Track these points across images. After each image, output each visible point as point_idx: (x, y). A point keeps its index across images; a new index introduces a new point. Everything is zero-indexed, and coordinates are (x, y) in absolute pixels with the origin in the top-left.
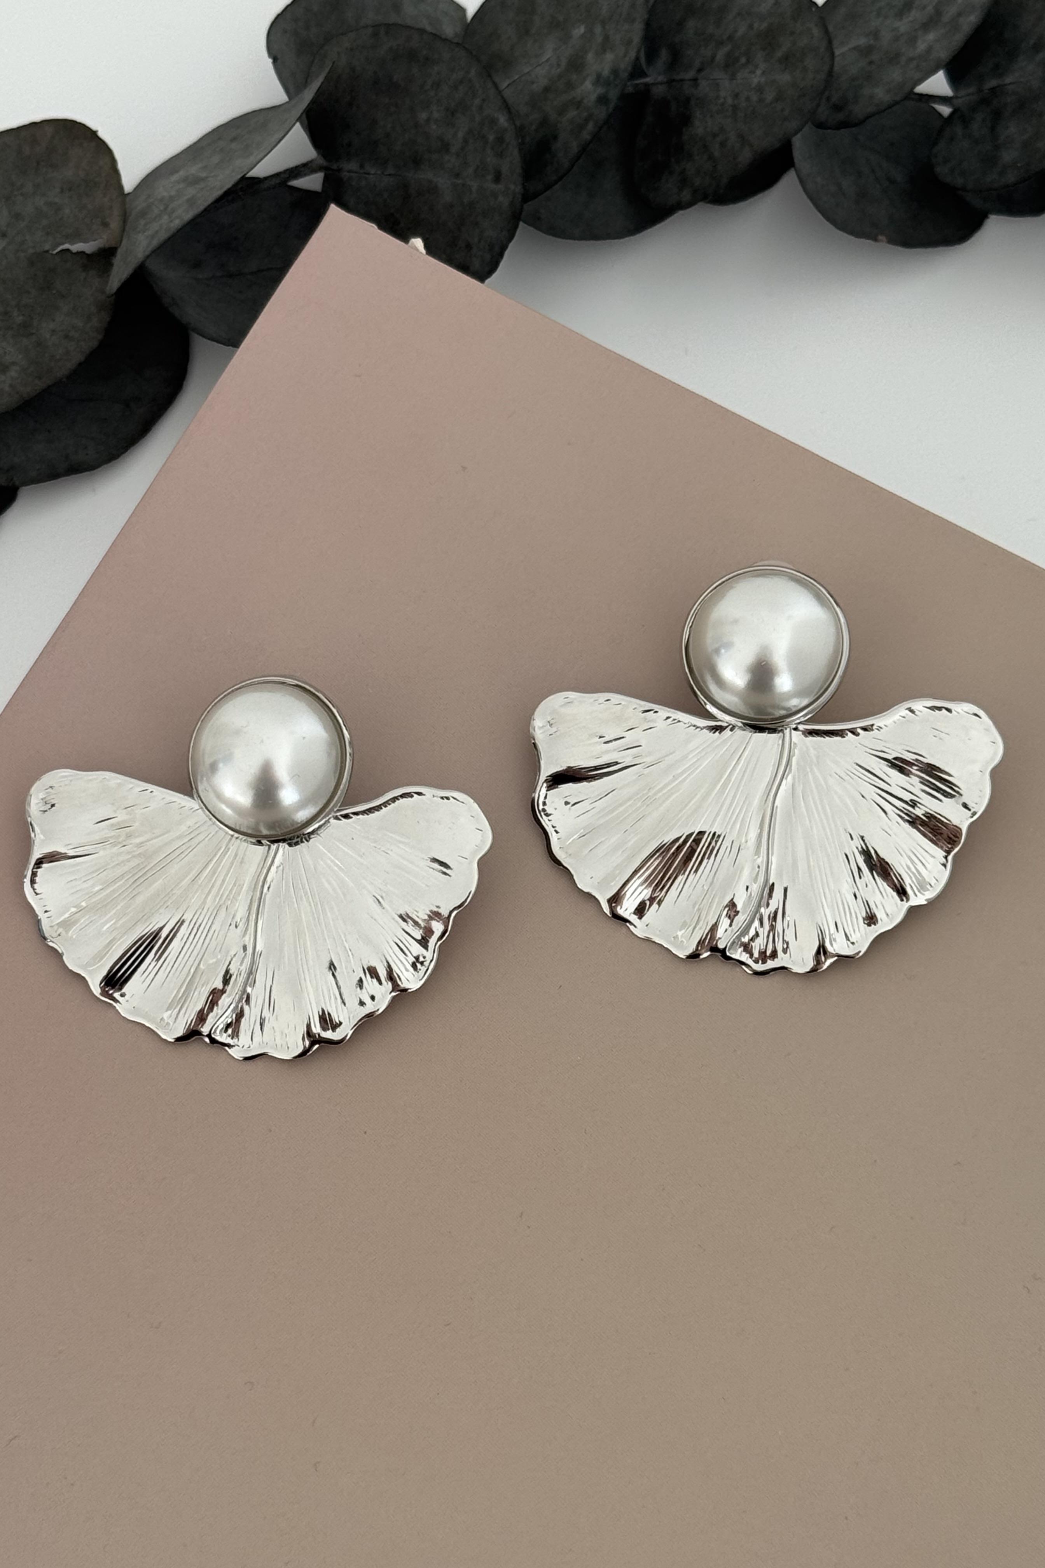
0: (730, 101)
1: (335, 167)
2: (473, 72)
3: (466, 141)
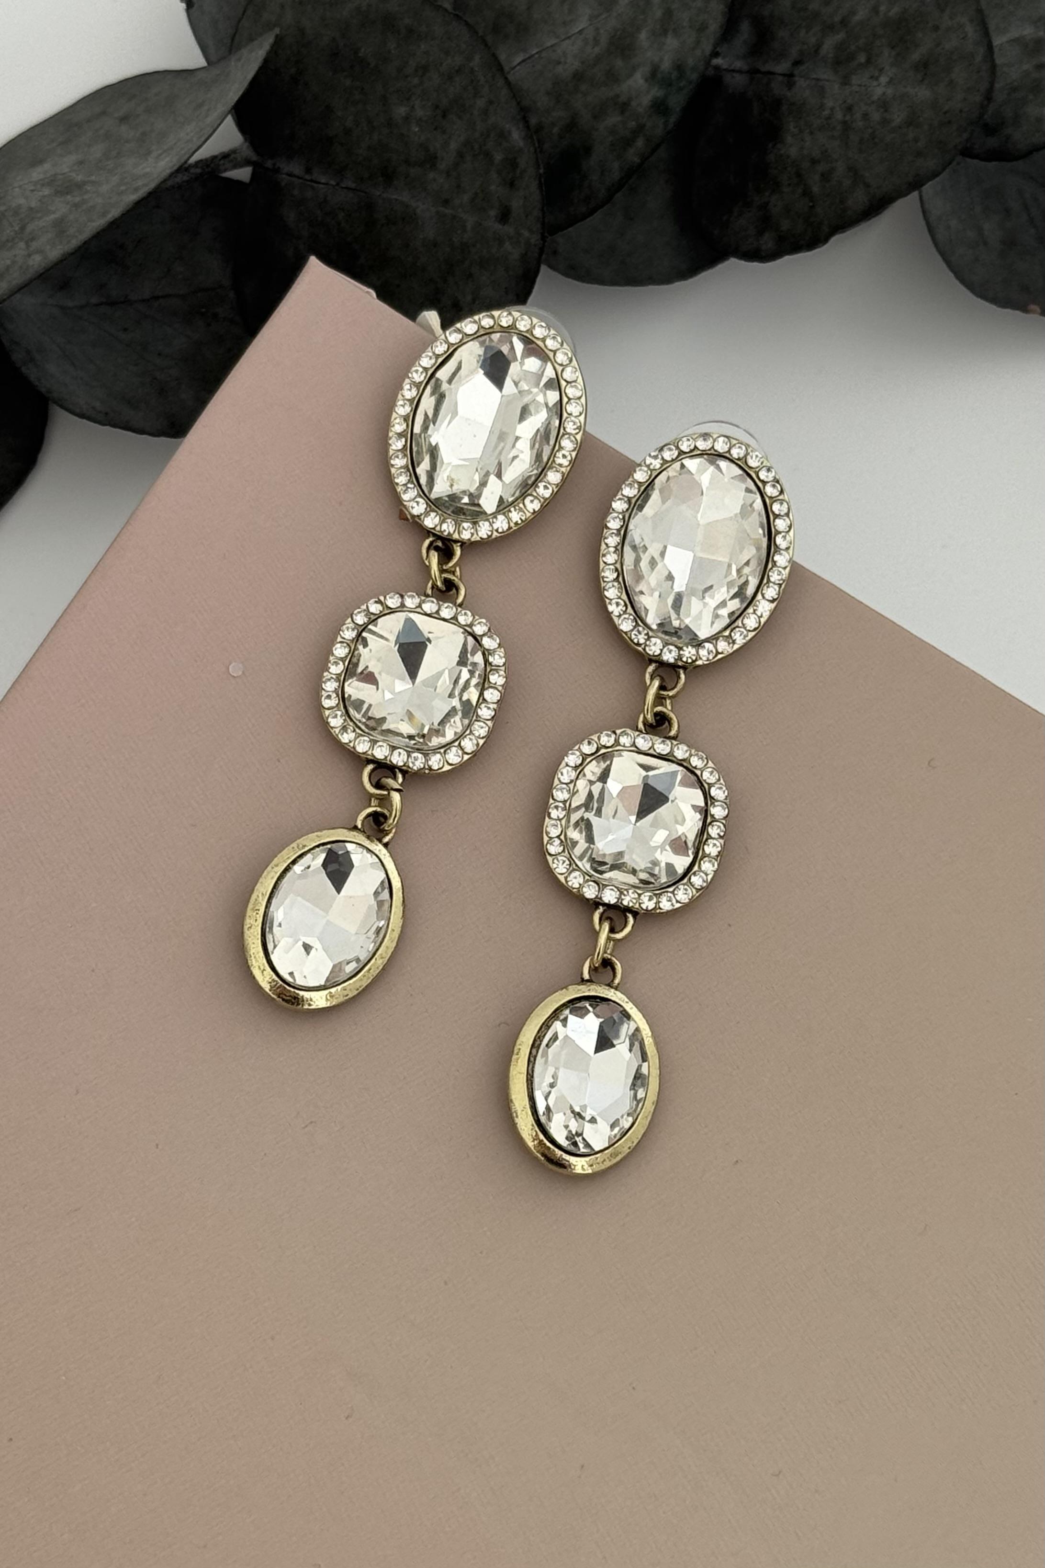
0: (839, 116)
1: (269, 164)
2: (477, 58)
3: (461, 155)
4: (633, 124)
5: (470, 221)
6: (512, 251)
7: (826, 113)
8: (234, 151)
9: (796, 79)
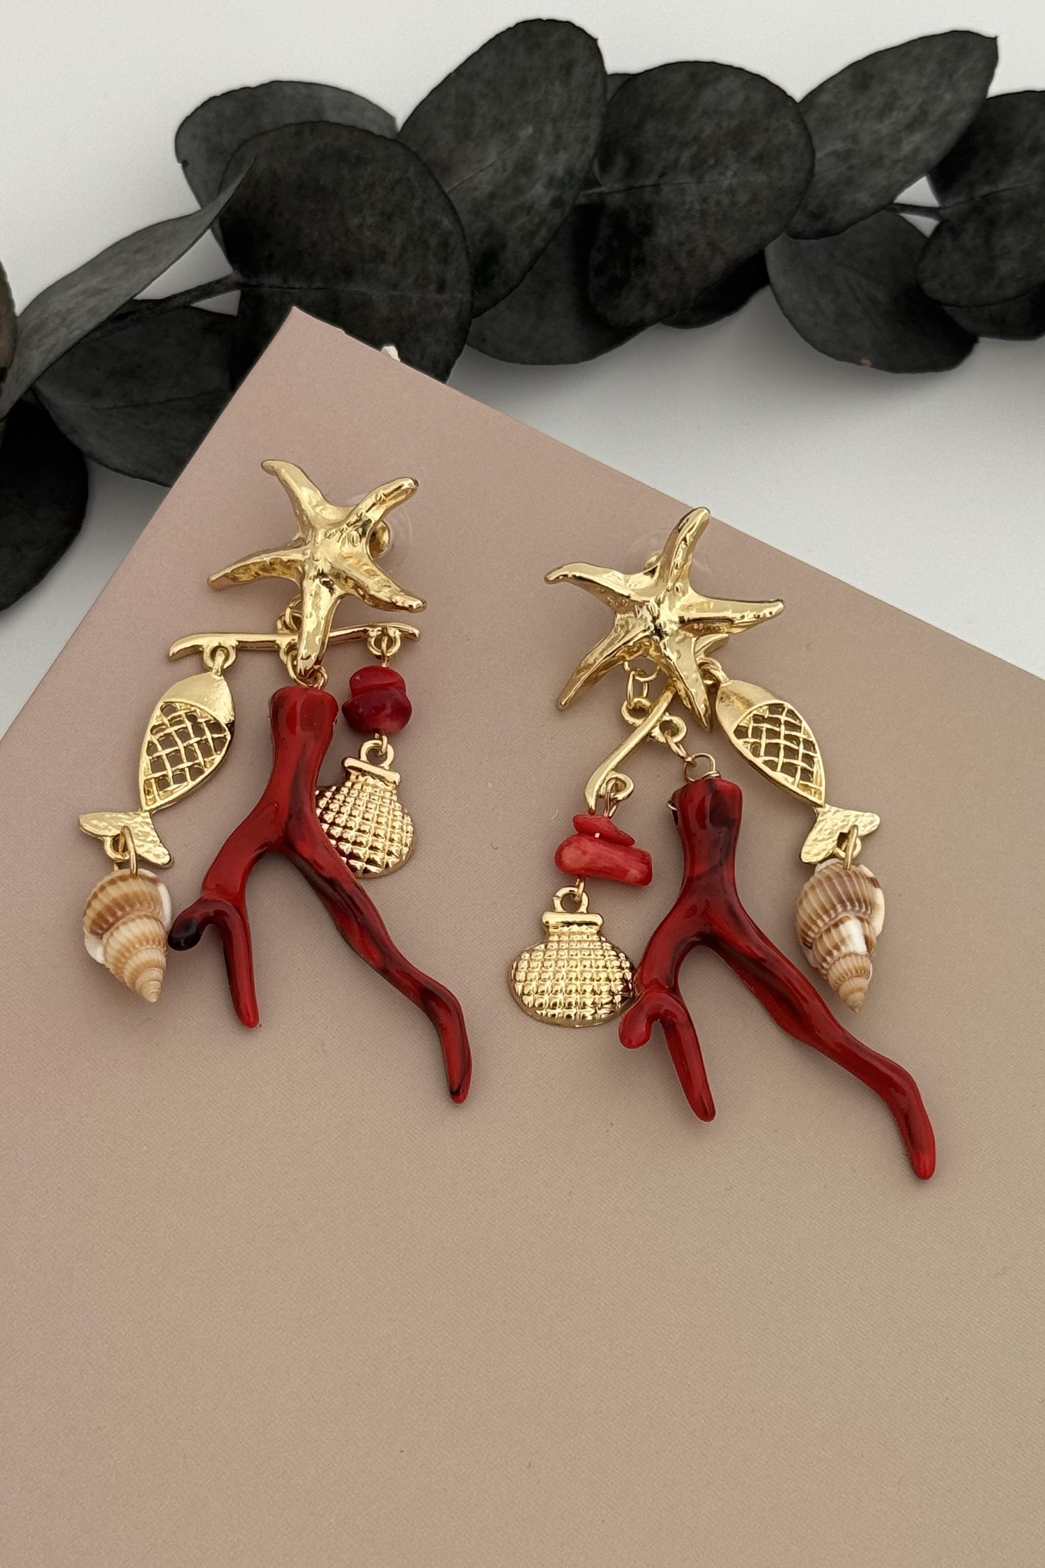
0: (697, 206)
1: (254, 282)
3: (404, 248)
4: (537, 220)
5: (415, 296)
6: (450, 313)
7: (688, 206)
8: (227, 278)
9: (662, 187)
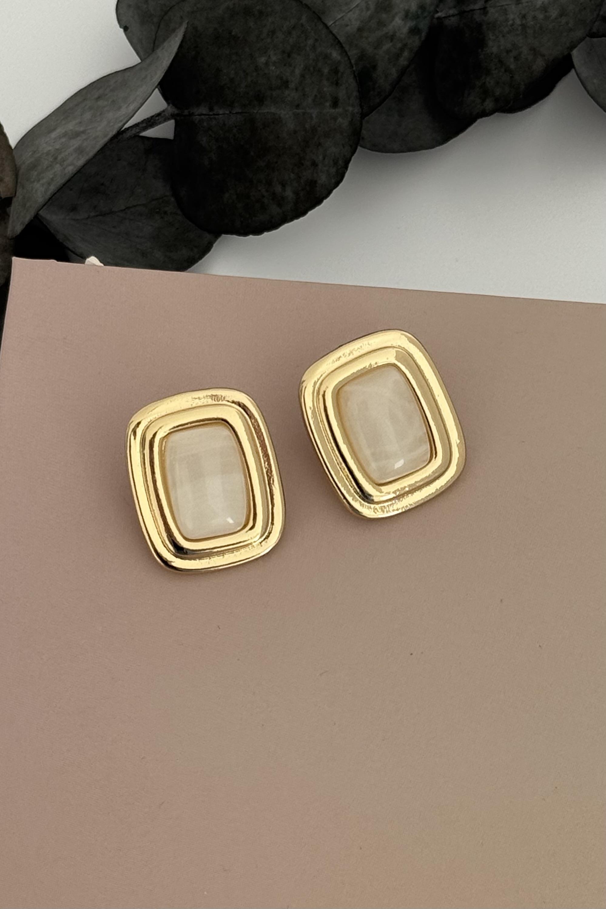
1: (186, 112)
4: (399, 45)
5: (314, 112)
6: (344, 122)
7: (511, 22)
9: (488, 9)
